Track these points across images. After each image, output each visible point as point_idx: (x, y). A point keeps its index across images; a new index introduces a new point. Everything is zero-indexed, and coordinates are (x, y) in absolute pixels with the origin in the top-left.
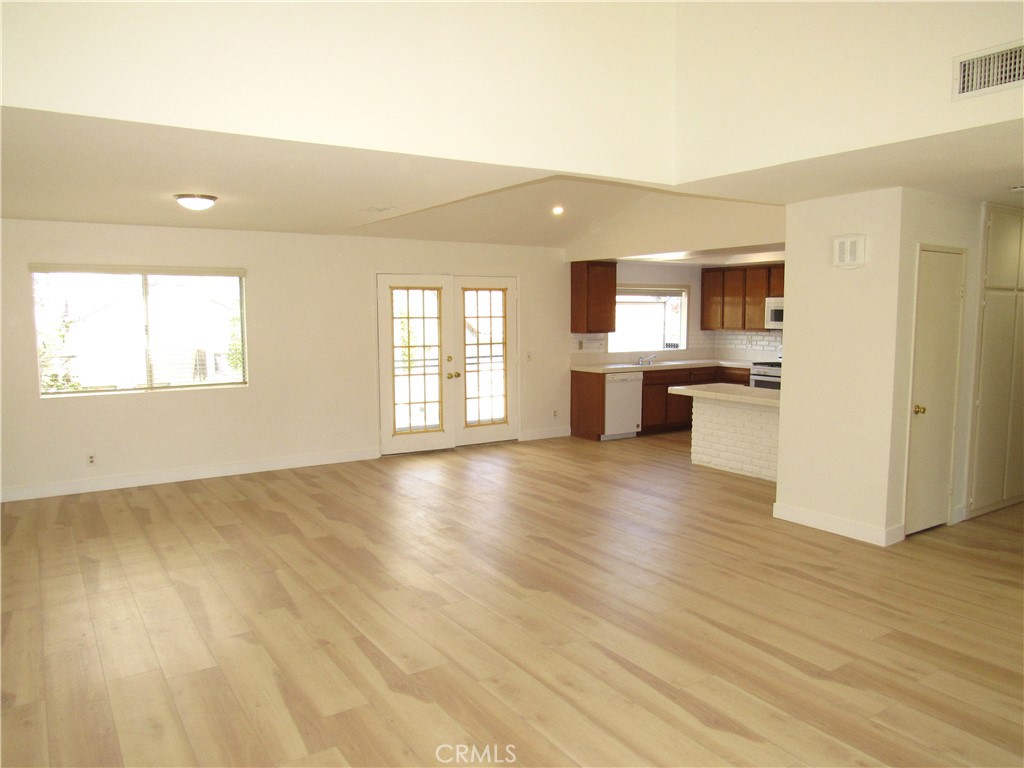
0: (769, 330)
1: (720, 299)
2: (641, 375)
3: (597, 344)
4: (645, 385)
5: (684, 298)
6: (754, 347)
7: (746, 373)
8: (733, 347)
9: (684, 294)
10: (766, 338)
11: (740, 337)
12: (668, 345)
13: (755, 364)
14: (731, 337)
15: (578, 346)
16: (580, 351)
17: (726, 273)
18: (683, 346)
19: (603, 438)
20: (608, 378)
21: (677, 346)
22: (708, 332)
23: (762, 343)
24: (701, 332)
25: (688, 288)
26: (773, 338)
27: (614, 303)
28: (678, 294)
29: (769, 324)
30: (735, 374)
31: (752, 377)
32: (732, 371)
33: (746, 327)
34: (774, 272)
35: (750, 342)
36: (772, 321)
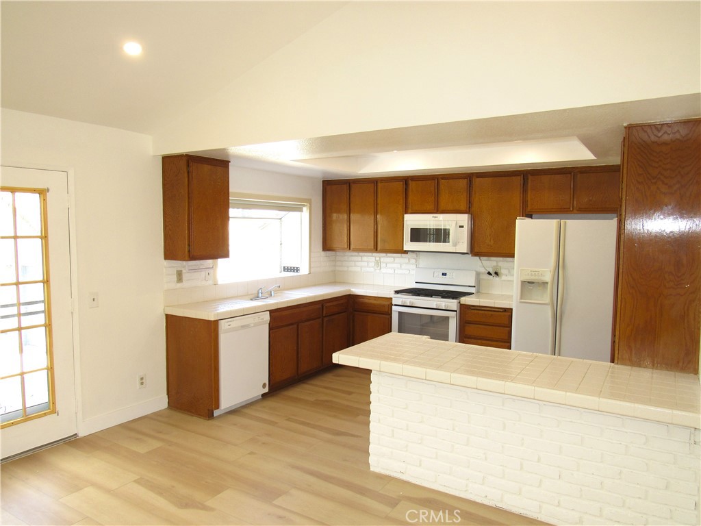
0: (406, 252)
1: (345, 216)
2: (267, 316)
3: (203, 274)
4: (270, 329)
5: (306, 211)
6: (383, 270)
7: (387, 303)
8: (358, 269)
9: (305, 209)
10: (397, 260)
11: (365, 259)
12: (286, 269)
13: (397, 292)
15: (175, 278)
16: (179, 285)
17: (353, 186)
18: (304, 270)
19: (216, 413)
20: (223, 326)
21: (297, 270)
22: (329, 253)
23: (395, 265)
24: (323, 253)
25: (309, 201)
26: (406, 261)
27: (227, 218)
28: (298, 209)
29: (409, 245)
30: (371, 304)
31: (394, 308)
32: (367, 301)
33: (379, 249)
34: (412, 184)
35: (378, 264)
36: (411, 241)
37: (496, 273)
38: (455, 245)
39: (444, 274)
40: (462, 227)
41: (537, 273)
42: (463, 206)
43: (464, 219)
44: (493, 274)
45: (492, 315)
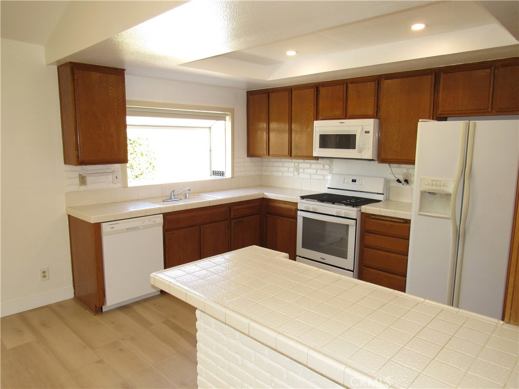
0: (317, 158)
1: (265, 125)
2: (160, 219)
3: (110, 177)
4: (166, 231)
5: (228, 122)
6: (301, 175)
7: (293, 207)
8: (280, 174)
9: (228, 118)
10: (313, 166)
11: (286, 164)
12: (215, 173)
13: (303, 198)
14: (276, 164)
15: (77, 181)
16: (83, 188)
17: (271, 95)
18: (228, 175)
19: (104, 309)
20: (105, 228)
21: (222, 174)
22: (254, 159)
23: (310, 171)
24: (249, 159)
25: (232, 112)
26: (321, 166)
28: (221, 118)
29: (318, 151)
30: (280, 207)
31: (299, 213)
32: (277, 205)
33: (293, 154)
34: (323, 91)
35: (297, 169)
36: (320, 148)
37: (406, 181)
38: (360, 151)
39: (354, 181)
40: (367, 132)
41: (438, 183)
42: (371, 111)
43: (369, 124)
44: (403, 182)
45: (392, 226)
